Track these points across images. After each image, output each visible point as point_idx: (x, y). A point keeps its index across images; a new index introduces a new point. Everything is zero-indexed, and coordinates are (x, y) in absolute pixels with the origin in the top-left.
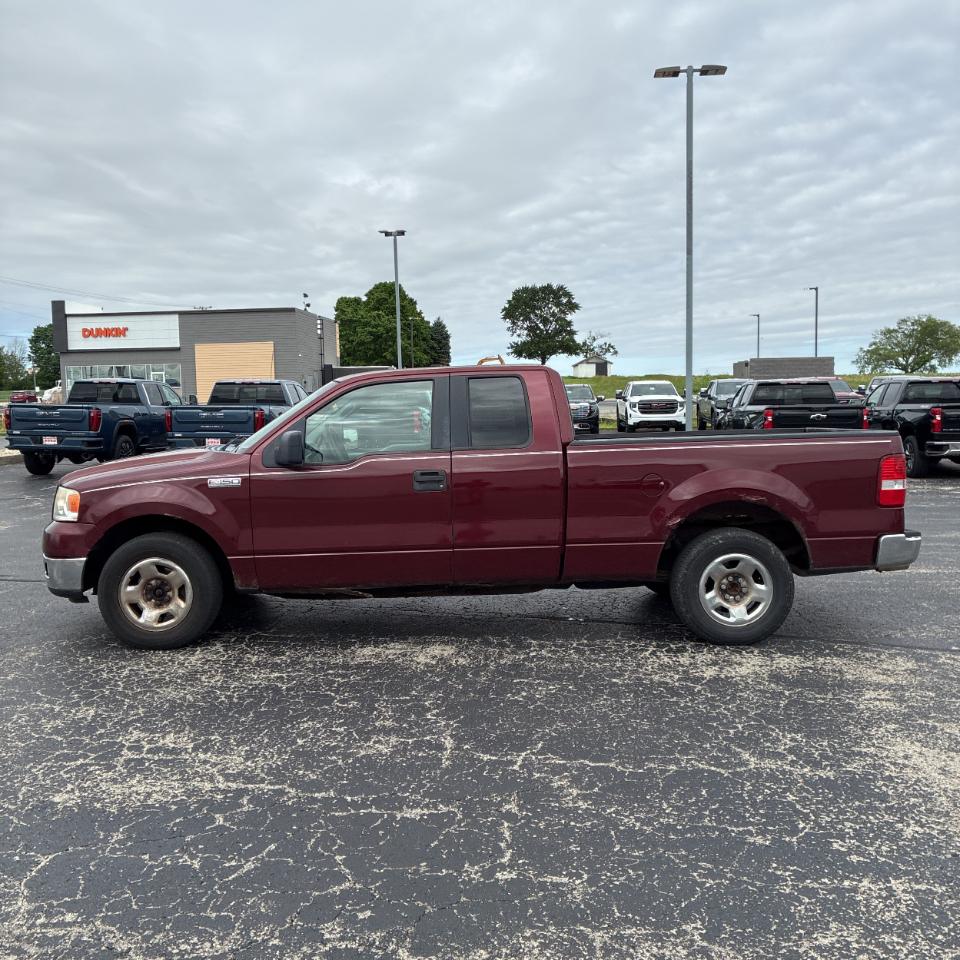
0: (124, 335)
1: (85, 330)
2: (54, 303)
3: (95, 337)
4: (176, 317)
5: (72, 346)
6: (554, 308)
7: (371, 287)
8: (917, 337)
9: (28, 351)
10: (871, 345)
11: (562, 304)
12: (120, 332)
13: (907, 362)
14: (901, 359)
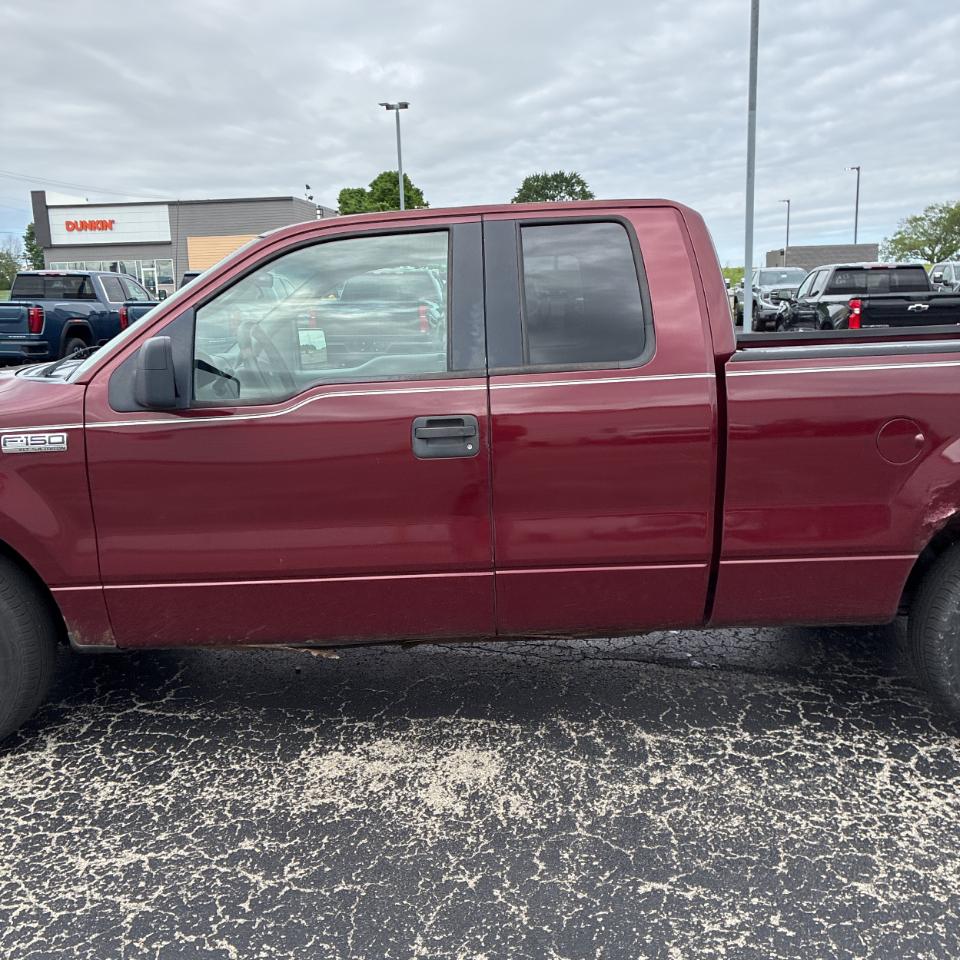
0: (111, 229)
1: (68, 223)
2: (34, 193)
3: (79, 230)
4: (166, 207)
5: (55, 241)
6: (567, 197)
7: (375, 178)
8: (944, 226)
9: (24, 249)
10: (895, 236)
11: (576, 194)
12: (106, 225)
13: (933, 251)
14: (927, 249)
